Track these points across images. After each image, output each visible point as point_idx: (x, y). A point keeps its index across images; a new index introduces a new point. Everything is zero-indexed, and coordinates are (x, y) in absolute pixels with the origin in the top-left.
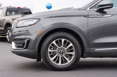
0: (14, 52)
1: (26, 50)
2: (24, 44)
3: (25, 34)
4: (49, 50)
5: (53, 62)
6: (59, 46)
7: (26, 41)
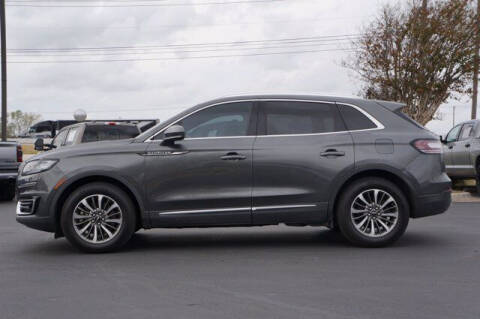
0: (20, 221)
1: (34, 216)
2: (31, 206)
3: (35, 188)
4: (76, 216)
5: (82, 237)
6: (94, 208)
7: (34, 200)
